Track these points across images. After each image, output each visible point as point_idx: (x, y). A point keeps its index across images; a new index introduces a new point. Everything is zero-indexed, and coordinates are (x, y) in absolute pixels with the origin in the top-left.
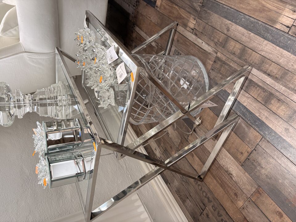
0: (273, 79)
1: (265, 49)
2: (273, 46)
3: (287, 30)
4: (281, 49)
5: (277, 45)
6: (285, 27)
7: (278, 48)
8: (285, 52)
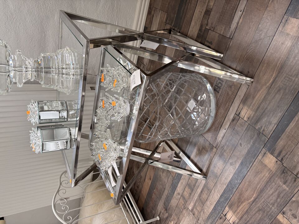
0: (200, 194)
1: (215, 194)
2: (216, 200)
3: (224, 213)
4: (214, 205)
5: (216, 203)
6: (226, 213)
7: (215, 203)
8: (212, 207)
